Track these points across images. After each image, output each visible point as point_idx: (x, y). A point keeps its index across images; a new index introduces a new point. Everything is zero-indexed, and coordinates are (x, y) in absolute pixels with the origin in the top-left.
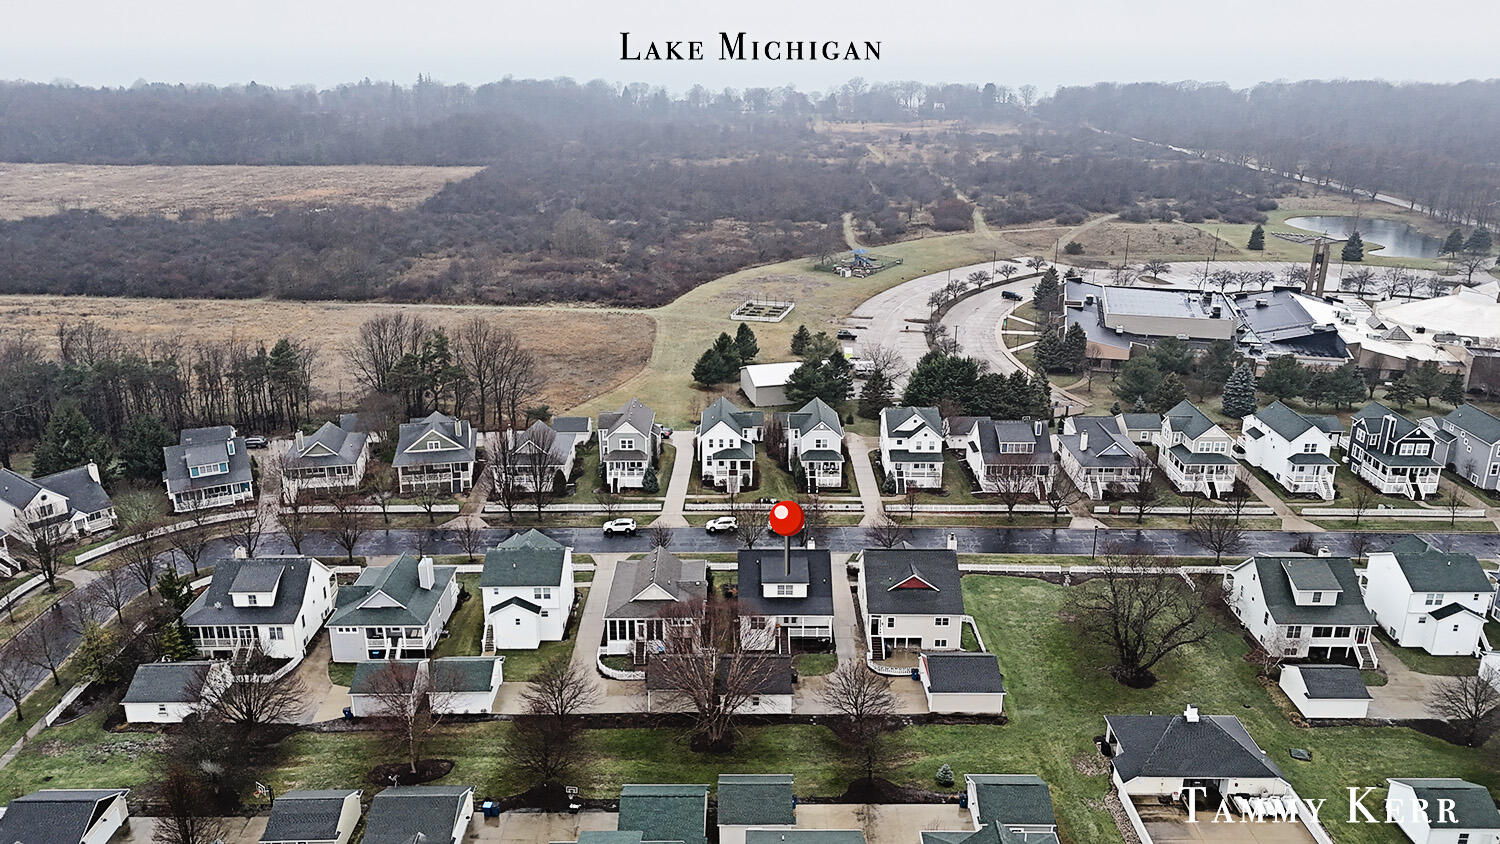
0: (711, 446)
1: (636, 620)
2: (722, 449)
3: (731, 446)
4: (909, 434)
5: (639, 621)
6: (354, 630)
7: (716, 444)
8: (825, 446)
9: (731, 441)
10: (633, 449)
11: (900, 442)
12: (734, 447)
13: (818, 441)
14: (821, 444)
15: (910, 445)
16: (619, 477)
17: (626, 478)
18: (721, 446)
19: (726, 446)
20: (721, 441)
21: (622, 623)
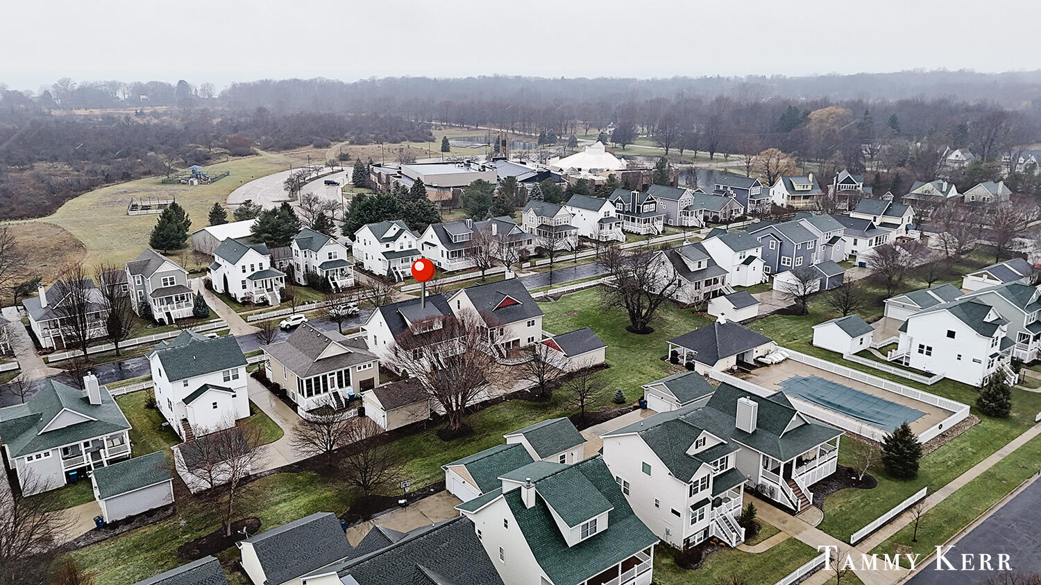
0: (244, 271)
1: (327, 373)
2: (253, 272)
3: (261, 268)
4: (394, 239)
5: (330, 375)
6: (47, 454)
7: (248, 269)
8: (336, 257)
9: (261, 264)
10: (175, 285)
11: (388, 246)
12: (264, 269)
13: (330, 254)
14: (332, 256)
15: (395, 247)
16: (170, 310)
17: (176, 310)
18: (253, 270)
19: (257, 269)
20: (252, 266)
21: (317, 379)
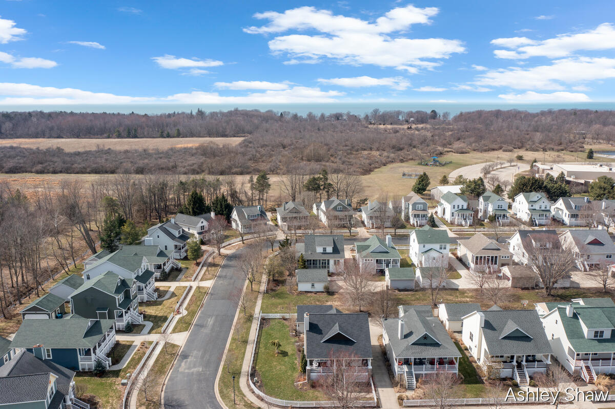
0: (454, 208)
2: (458, 209)
3: (462, 208)
4: (537, 202)
5: (488, 256)
6: (371, 260)
8: (501, 208)
10: (422, 209)
11: (532, 206)
15: (537, 207)
16: (418, 221)
20: (458, 206)
21: (481, 257)
